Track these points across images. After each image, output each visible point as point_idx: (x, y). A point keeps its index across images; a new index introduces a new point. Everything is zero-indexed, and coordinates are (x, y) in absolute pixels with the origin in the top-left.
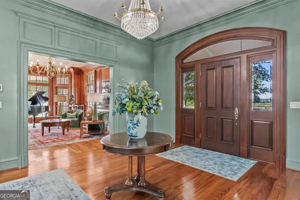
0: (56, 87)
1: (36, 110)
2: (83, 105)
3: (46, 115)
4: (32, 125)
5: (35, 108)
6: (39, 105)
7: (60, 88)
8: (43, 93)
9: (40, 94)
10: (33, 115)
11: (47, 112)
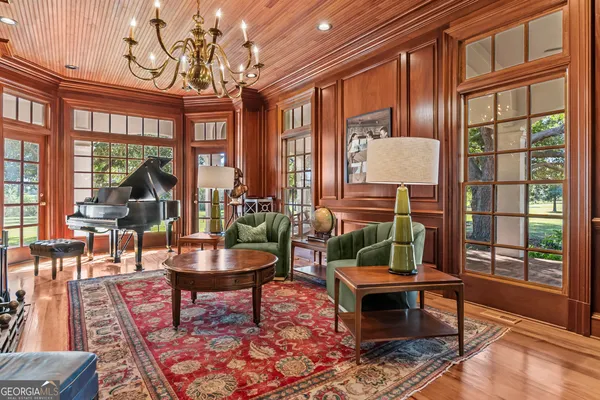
0: (194, 149)
1: (143, 215)
2: (270, 199)
3: (170, 227)
4: (133, 255)
5: (142, 207)
6: (151, 198)
7: (204, 150)
8: (164, 162)
9: (154, 165)
10: (135, 229)
11: (172, 219)
